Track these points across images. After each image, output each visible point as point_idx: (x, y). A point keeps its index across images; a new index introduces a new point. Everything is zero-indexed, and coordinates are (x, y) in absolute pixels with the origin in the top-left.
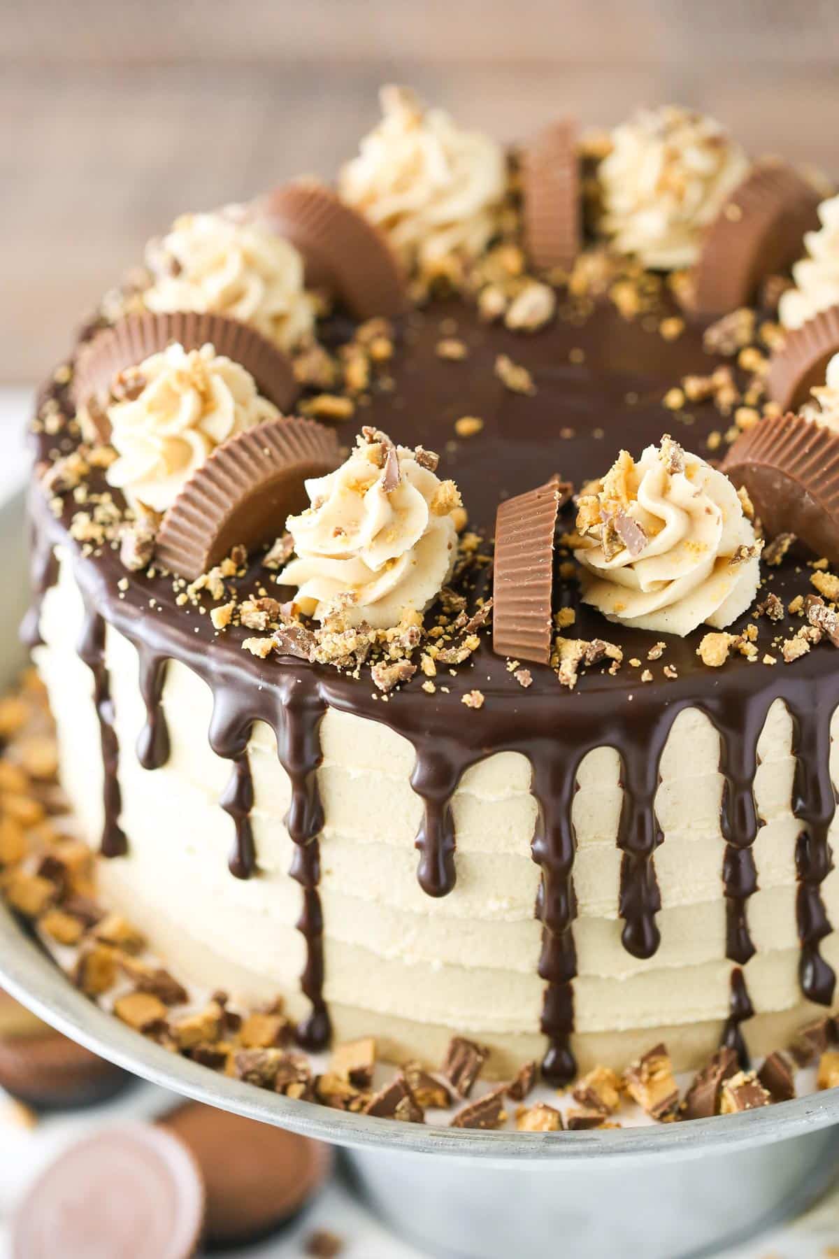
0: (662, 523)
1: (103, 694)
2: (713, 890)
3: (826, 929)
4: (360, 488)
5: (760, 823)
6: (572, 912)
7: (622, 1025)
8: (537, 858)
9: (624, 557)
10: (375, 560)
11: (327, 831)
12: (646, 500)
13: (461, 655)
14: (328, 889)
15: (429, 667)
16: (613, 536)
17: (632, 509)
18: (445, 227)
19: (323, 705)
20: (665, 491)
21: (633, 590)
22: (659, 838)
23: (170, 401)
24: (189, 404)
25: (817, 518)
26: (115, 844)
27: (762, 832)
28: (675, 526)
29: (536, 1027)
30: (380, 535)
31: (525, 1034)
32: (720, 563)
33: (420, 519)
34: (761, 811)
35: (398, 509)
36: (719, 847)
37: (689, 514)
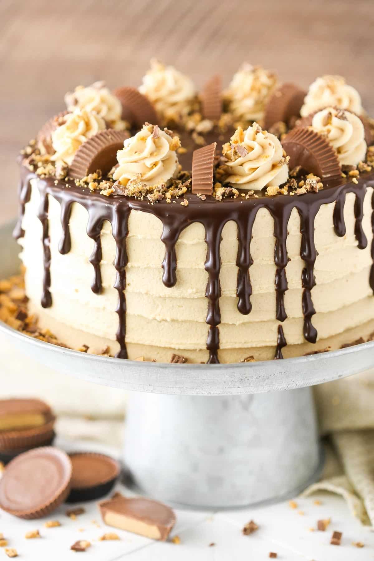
0: (252, 149)
1: (46, 235)
2: (272, 288)
3: (314, 312)
4: (144, 139)
5: (289, 260)
6: (219, 295)
7: (237, 346)
8: (207, 269)
9: (239, 160)
10: (149, 163)
11: (129, 265)
12: (247, 141)
13: (180, 192)
14: (129, 292)
15: (168, 195)
16: (236, 153)
17: (243, 144)
18: (174, 104)
19: (130, 209)
20: (254, 140)
21: (242, 175)
22: (251, 263)
23: (75, 124)
24: (82, 126)
25: (310, 157)
26: (47, 302)
27: (289, 263)
28: (257, 149)
29: (205, 347)
30: (151, 154)
31: (201, 350)
32: (274, 166)
33: (166, 150)
34: (289, 255)
35: (158, 146)
36: (273, 270)
37: (263, 147)
